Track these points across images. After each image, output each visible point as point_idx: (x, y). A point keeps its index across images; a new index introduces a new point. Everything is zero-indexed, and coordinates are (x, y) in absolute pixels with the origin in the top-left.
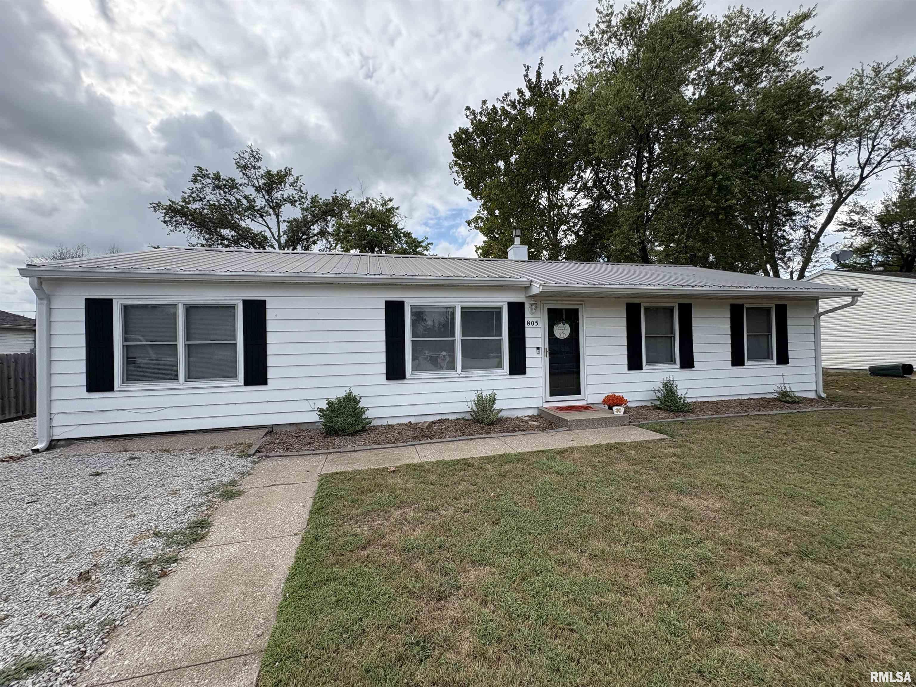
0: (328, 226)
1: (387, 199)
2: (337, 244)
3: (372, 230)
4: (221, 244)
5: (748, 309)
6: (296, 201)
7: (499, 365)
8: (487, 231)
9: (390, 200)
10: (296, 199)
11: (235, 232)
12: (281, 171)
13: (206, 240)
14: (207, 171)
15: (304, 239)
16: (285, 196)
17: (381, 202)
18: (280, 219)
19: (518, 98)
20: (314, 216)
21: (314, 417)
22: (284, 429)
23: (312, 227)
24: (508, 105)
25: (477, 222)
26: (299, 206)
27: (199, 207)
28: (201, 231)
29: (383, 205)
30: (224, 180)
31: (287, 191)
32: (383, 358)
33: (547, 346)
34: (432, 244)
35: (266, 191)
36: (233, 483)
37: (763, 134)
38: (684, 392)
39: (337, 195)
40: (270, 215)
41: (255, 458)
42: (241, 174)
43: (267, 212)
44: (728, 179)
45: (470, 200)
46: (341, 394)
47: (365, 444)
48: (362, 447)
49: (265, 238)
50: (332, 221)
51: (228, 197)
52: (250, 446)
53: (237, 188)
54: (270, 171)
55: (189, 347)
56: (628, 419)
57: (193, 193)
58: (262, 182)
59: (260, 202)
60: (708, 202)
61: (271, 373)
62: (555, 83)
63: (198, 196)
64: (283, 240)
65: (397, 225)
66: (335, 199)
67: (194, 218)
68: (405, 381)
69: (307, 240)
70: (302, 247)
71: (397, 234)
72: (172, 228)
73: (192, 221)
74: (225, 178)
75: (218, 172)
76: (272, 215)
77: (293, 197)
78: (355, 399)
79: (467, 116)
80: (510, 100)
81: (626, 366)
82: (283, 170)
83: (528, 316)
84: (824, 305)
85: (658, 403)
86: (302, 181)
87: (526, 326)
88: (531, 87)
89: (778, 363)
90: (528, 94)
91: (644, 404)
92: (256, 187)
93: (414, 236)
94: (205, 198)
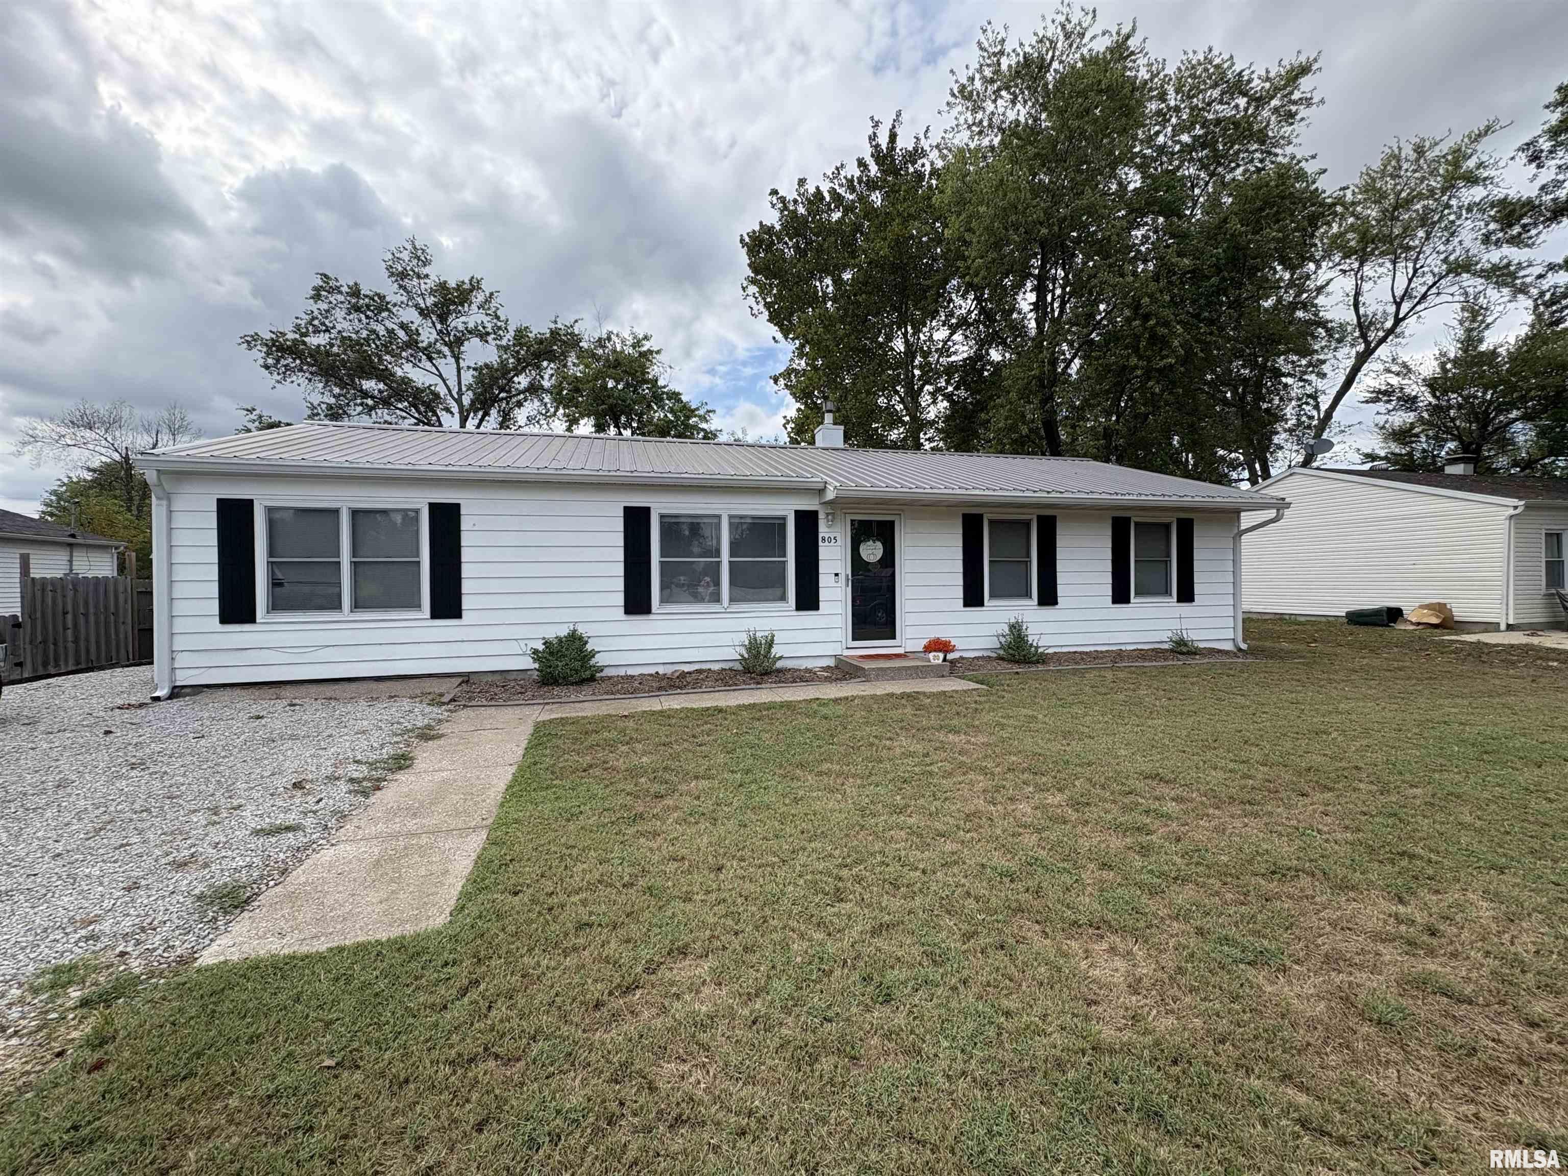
0: (542, 377)
1: (641, 336)
2: (557, 409)
3: (616, 387)
4: (362, 404)
5: (1137, 524)
6: (488, 334)
7: (783, 598)
8: (802, 394)
9: (646, 338)
10: (489, 330)
11: (385, 384)
12: (463, 282)
13: (334, 396)
14: (337, 280)
15: (503, 399)
16: (471, 325)
17: (630, 341)
18: (462, 364)
19: (857, 173)
20: (519, 360)
21: (528, 663)
22: (485, 679)
23: (516, 379)
24: (841, 185)
25: (790, 378)
26: (494, 343)
27: (323, 343)
28: (327, 382)
29: (634, 346)
30: (366, 296)
31: (473, 317)
32: (620, 584)
33: (849, 572)
34: (714, 411)
35: (438, 316)
36: (429, 727)
37: (1222, 255)
38: (1036, 638)
39: (559, 326)
40: (445, 357)
41: (450, 707)
42: (396, 285)
43: (439, 352)
44: (1166, 324)
45: (776, 341)
46: (563, 632)
47: (594, 694)
48: (590, 698)
49: (437, 396)
50: (549, 369)
51: (374, 325)
52: (442, 695)
53: (388, 310)
54: (445, 282)
55: (355, 565)
56: (948, 669)
57: (313, 319)
58: (430, 301)
59: (428, 334)
60: (1134, 361)
61: (466, 602)
62: (916, 154)
63: (323, 324)
64: (466, 400)
65: (656, 381)
66: (555, 333)
67: (316, 361)
68: (651, 617)
69: (507, 399)
70: (499, 412)
71: (658, 396)
72: (279, 378)
73: (313, 365)
74: (368, 293)
75: (356, 284)
76: (449, 358)
77: (484, 327)
78: (581, 638)
79: (773, 206)
80: (845, 177)
81: (961, 601)
82: (467, 281)
83: (823, 530)
84: (1247, 519)
85: (1002, 652)
86: (498, 300)
87: (820, 543)
88: (880, 157)
89: (1179, 601)
90: (874, 169)
91: (986, 654)
92: (421, 309)
93: (684, 398)
94: (334, 327)
